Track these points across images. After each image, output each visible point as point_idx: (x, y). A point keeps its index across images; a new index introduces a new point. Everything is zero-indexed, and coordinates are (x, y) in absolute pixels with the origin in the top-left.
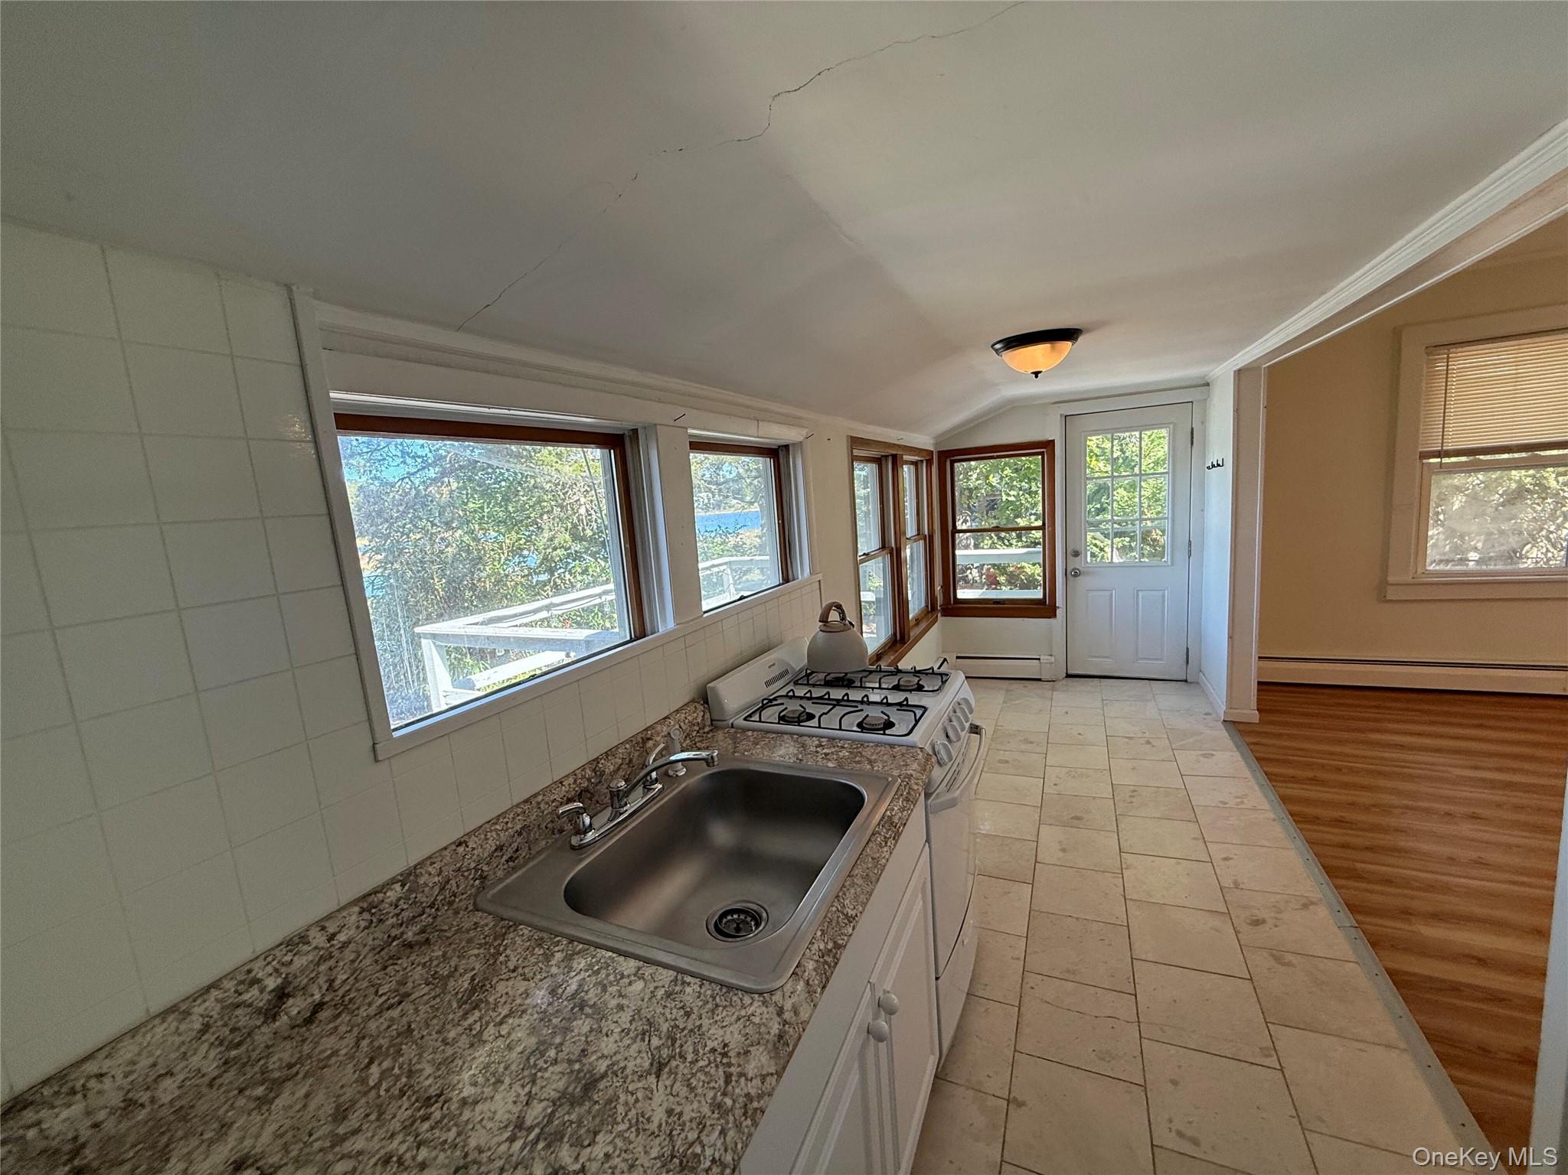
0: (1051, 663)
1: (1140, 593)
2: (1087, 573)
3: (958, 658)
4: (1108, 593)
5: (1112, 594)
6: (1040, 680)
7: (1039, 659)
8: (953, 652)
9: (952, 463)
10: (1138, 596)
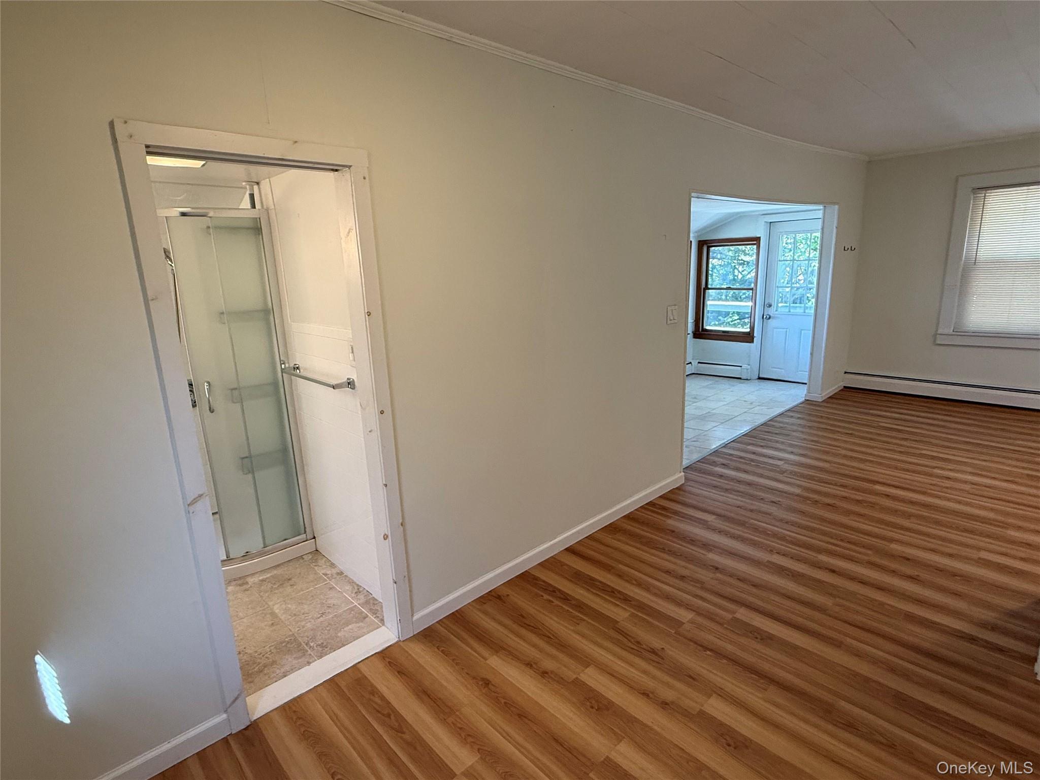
0: (747, 369)
1: (803, 331)
2: (774, 318)
3: (699, 363)
4: (785, 330)
5: (787, 331)
6: (740, 378)
7: (741, 366)
8: (696, 359)
9: (708, 248)
10: (801, 333)
